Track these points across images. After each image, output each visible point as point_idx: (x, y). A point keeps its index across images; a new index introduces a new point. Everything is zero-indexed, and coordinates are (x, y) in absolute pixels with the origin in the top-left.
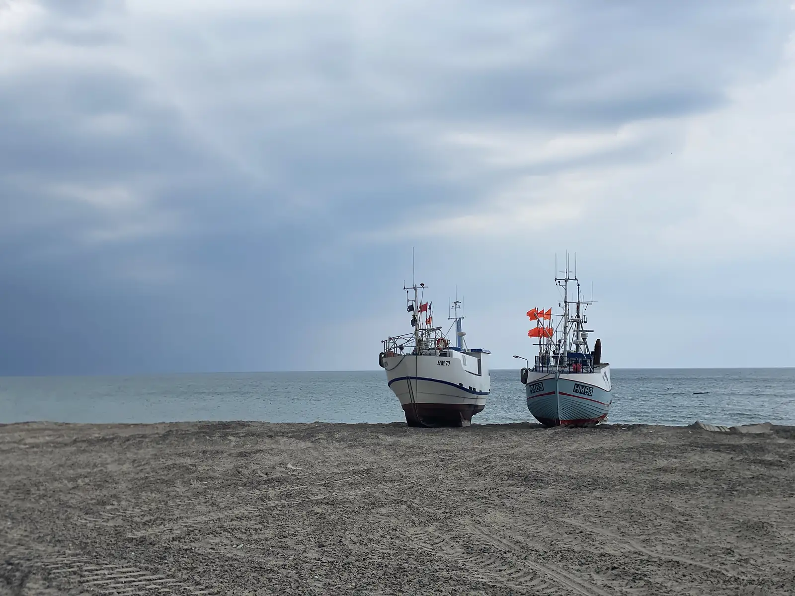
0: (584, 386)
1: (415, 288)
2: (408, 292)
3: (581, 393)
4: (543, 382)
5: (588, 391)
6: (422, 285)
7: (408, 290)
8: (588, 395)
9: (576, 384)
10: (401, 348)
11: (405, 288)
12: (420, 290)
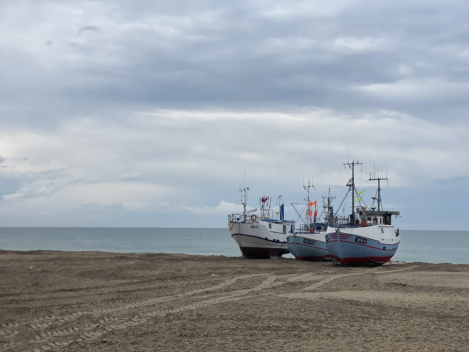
0: (309, 240)
3: (308, 243)
4: (290, 237)
5: (312, 242)
6: (248, 188)
8: (312, 244)
9: (304, 239)
10: (238, 219)
11: (240, 190)
12: (247, 191)
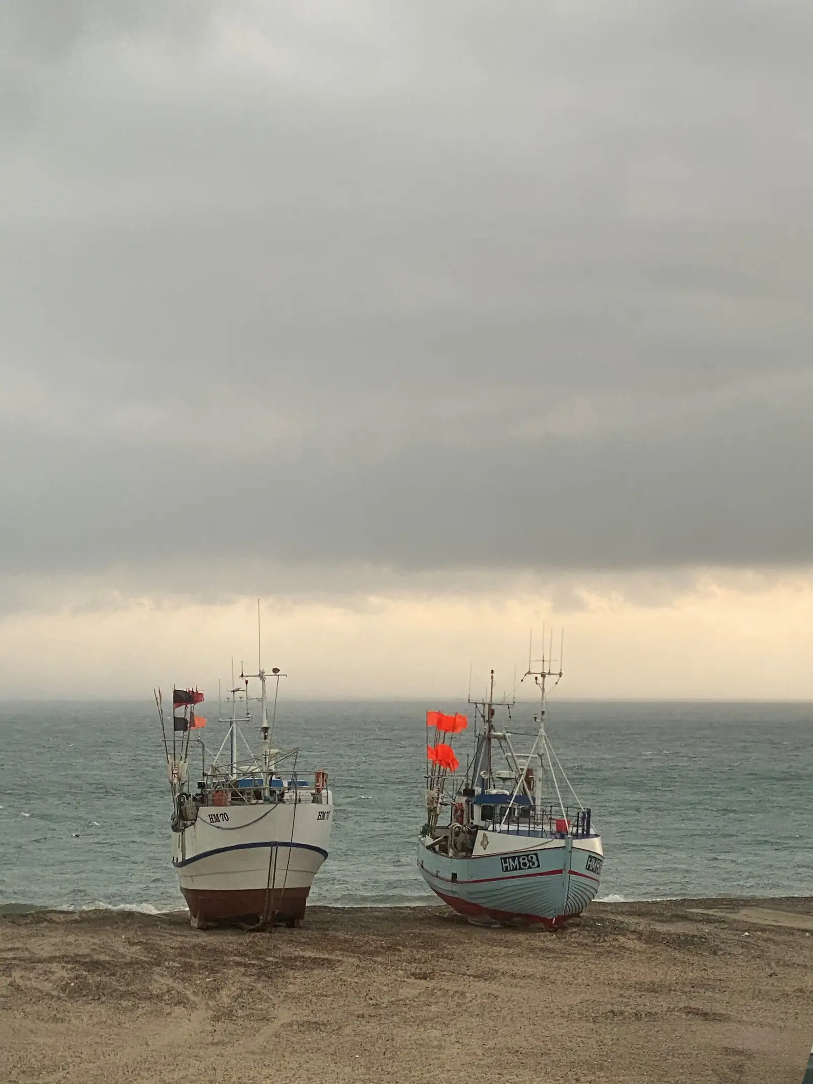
1: (261, 676)
2: (247, 682)
4: (539, 852)
6: (276, 670)
7: (247, 679)
9: (589, 857)
11: (242, 676)
